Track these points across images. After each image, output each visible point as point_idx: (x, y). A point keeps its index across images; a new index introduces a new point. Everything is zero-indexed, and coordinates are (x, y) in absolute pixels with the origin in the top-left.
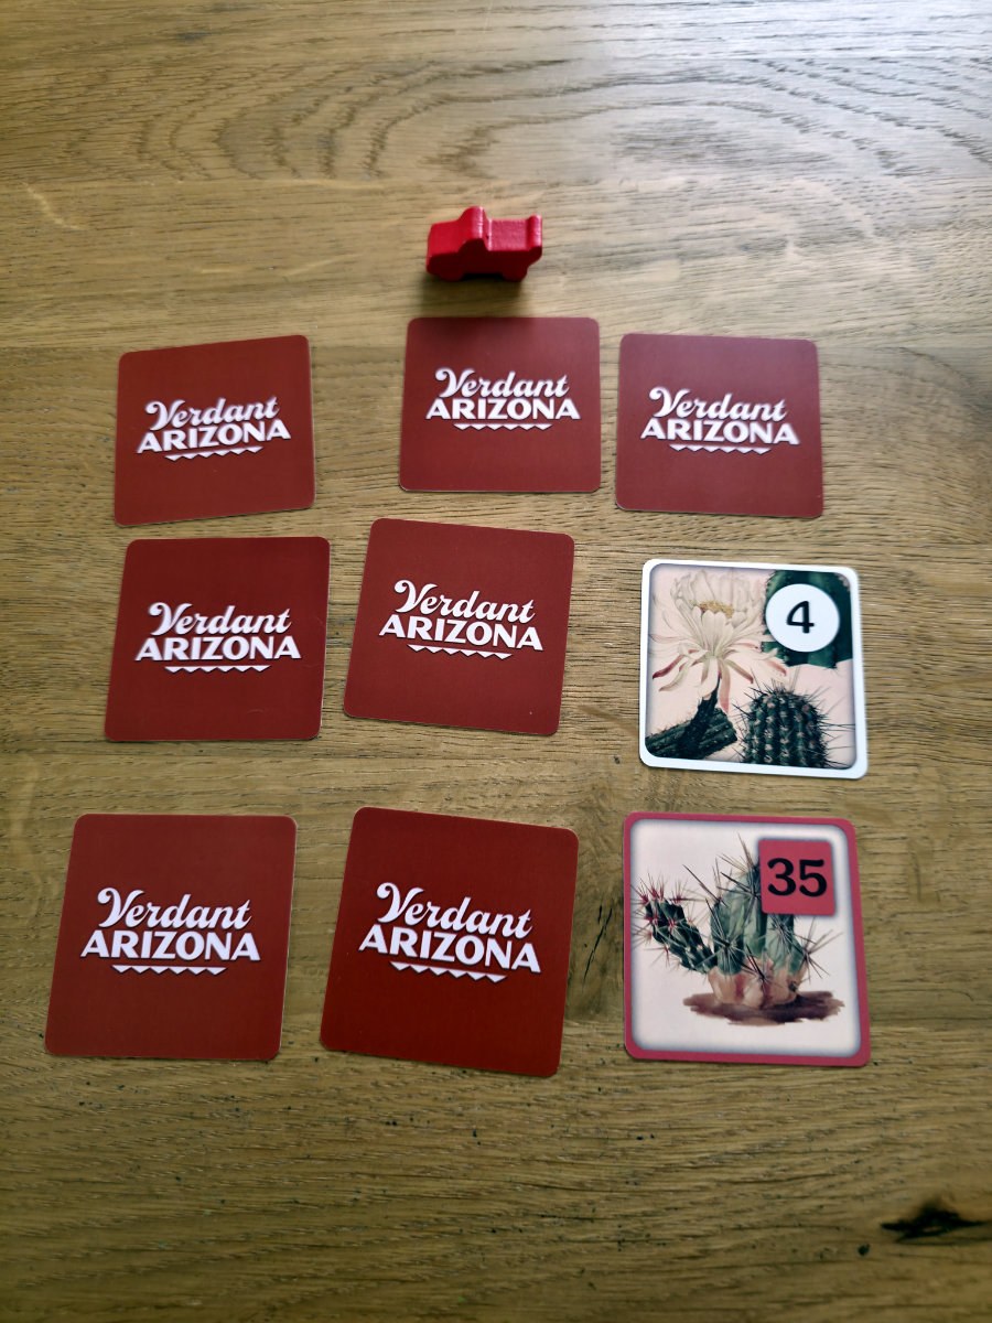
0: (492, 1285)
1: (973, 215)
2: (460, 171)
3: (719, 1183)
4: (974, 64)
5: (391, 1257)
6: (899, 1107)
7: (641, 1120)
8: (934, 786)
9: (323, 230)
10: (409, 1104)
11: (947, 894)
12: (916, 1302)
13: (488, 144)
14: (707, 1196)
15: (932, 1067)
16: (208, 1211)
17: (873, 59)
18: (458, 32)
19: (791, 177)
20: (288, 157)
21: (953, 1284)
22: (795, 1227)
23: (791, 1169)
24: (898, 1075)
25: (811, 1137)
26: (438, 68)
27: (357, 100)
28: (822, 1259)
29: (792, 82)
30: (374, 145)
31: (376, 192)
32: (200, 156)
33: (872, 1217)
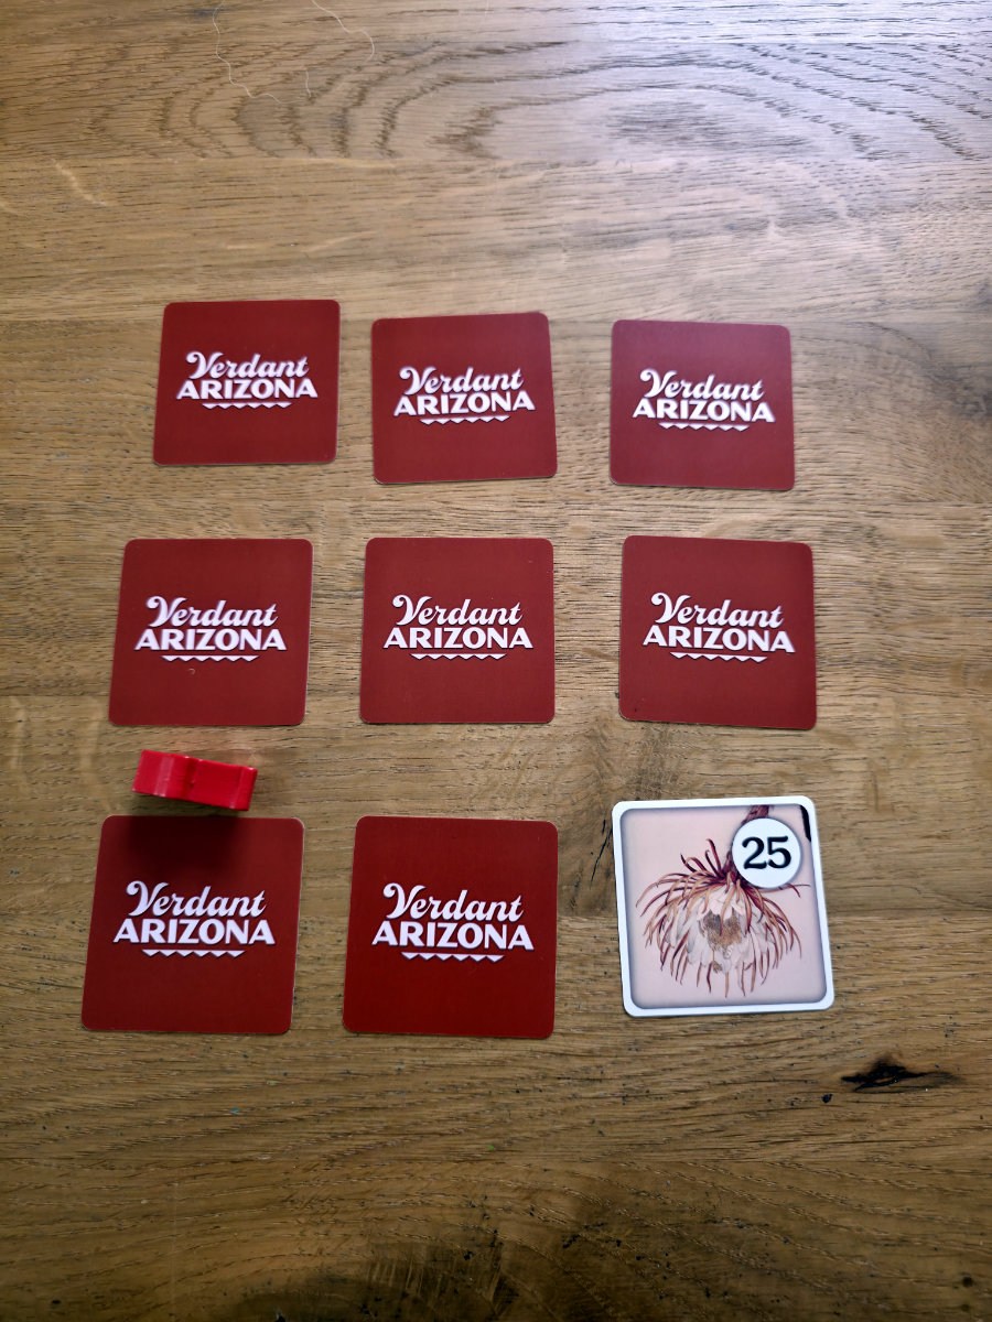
0: (517, 1135)
1: (937, 197)
2: (466, 151)
3: (707, 1048)
4: (941, 51)
5: (431, 1115)
6: (858, 982)
8: (890, 714)
9: (340, 207)
11: (900, 805)
12: (868, 1139)
13: (493, 125)
14: (697, 1058)
15: (887, 949)
17: (850, 45)
18: (461, 12)
19: (773, 160)
20: (304, 135)
21: (899, 1123)
22: (770, 1081)
23: (768, 1035)
24: (857, 956)
26: (444, 48)
27: (367, 79)
28: (792, 1106)
29: (774, 67)
30: (384, 124)
31: (388, 171)
32: (220, 134)
33: (834, 1072)
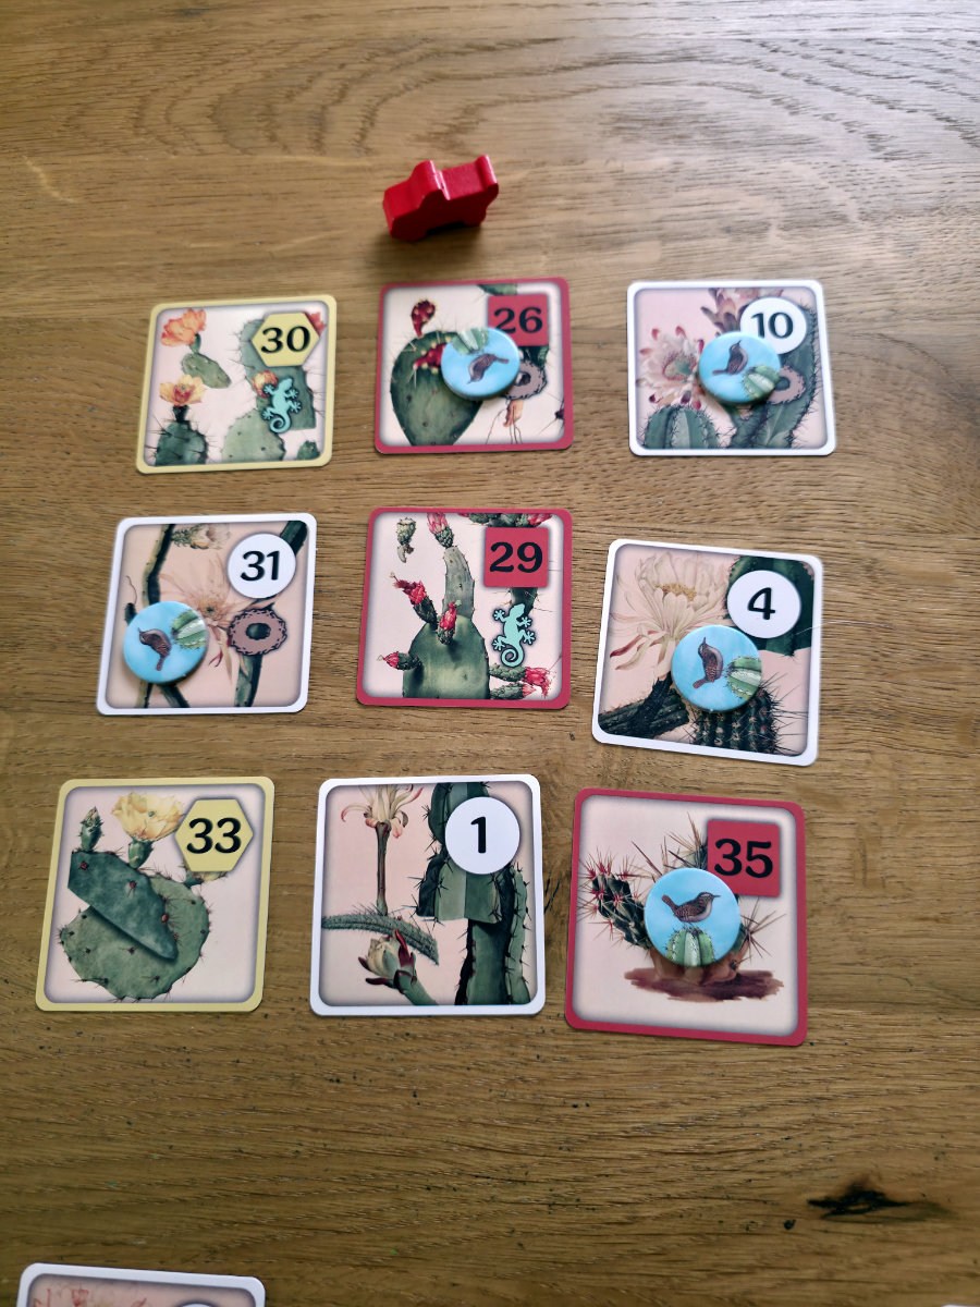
0: (424, 1240)
1: (961, 201)
2: (447, 149)
3: (650, 1152)
4: (971, 46)
5: (329, 1208)
6: (832, 1087)
7: (578, 1089)
8: (885, 773)
9: (310, 206)
10: (353, 1063)
11: (893, 880)
12: (837, 1277)
13: (477, 123)
14: (637, 1165)
15: (868, 1049)
16: (156, 1156)
17: (869, 40)
18: (452, 9)
19: (778, 160)
20: (279, 133)
21: (875, 1261)
22: (722, 1199)
23: (722, 1142)
24: (834, 1056)
25: (743, 1113)
26: (429, 46)
27: (349, 77)
28: (748, 1231)
29: (784, 63)
30: (363, 122)
31: (363, 169)
32: (193, 132)
33: (800, 1193)
